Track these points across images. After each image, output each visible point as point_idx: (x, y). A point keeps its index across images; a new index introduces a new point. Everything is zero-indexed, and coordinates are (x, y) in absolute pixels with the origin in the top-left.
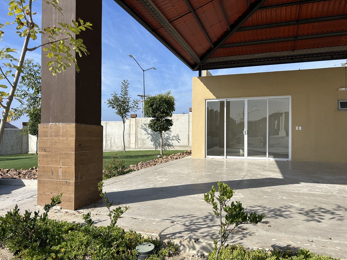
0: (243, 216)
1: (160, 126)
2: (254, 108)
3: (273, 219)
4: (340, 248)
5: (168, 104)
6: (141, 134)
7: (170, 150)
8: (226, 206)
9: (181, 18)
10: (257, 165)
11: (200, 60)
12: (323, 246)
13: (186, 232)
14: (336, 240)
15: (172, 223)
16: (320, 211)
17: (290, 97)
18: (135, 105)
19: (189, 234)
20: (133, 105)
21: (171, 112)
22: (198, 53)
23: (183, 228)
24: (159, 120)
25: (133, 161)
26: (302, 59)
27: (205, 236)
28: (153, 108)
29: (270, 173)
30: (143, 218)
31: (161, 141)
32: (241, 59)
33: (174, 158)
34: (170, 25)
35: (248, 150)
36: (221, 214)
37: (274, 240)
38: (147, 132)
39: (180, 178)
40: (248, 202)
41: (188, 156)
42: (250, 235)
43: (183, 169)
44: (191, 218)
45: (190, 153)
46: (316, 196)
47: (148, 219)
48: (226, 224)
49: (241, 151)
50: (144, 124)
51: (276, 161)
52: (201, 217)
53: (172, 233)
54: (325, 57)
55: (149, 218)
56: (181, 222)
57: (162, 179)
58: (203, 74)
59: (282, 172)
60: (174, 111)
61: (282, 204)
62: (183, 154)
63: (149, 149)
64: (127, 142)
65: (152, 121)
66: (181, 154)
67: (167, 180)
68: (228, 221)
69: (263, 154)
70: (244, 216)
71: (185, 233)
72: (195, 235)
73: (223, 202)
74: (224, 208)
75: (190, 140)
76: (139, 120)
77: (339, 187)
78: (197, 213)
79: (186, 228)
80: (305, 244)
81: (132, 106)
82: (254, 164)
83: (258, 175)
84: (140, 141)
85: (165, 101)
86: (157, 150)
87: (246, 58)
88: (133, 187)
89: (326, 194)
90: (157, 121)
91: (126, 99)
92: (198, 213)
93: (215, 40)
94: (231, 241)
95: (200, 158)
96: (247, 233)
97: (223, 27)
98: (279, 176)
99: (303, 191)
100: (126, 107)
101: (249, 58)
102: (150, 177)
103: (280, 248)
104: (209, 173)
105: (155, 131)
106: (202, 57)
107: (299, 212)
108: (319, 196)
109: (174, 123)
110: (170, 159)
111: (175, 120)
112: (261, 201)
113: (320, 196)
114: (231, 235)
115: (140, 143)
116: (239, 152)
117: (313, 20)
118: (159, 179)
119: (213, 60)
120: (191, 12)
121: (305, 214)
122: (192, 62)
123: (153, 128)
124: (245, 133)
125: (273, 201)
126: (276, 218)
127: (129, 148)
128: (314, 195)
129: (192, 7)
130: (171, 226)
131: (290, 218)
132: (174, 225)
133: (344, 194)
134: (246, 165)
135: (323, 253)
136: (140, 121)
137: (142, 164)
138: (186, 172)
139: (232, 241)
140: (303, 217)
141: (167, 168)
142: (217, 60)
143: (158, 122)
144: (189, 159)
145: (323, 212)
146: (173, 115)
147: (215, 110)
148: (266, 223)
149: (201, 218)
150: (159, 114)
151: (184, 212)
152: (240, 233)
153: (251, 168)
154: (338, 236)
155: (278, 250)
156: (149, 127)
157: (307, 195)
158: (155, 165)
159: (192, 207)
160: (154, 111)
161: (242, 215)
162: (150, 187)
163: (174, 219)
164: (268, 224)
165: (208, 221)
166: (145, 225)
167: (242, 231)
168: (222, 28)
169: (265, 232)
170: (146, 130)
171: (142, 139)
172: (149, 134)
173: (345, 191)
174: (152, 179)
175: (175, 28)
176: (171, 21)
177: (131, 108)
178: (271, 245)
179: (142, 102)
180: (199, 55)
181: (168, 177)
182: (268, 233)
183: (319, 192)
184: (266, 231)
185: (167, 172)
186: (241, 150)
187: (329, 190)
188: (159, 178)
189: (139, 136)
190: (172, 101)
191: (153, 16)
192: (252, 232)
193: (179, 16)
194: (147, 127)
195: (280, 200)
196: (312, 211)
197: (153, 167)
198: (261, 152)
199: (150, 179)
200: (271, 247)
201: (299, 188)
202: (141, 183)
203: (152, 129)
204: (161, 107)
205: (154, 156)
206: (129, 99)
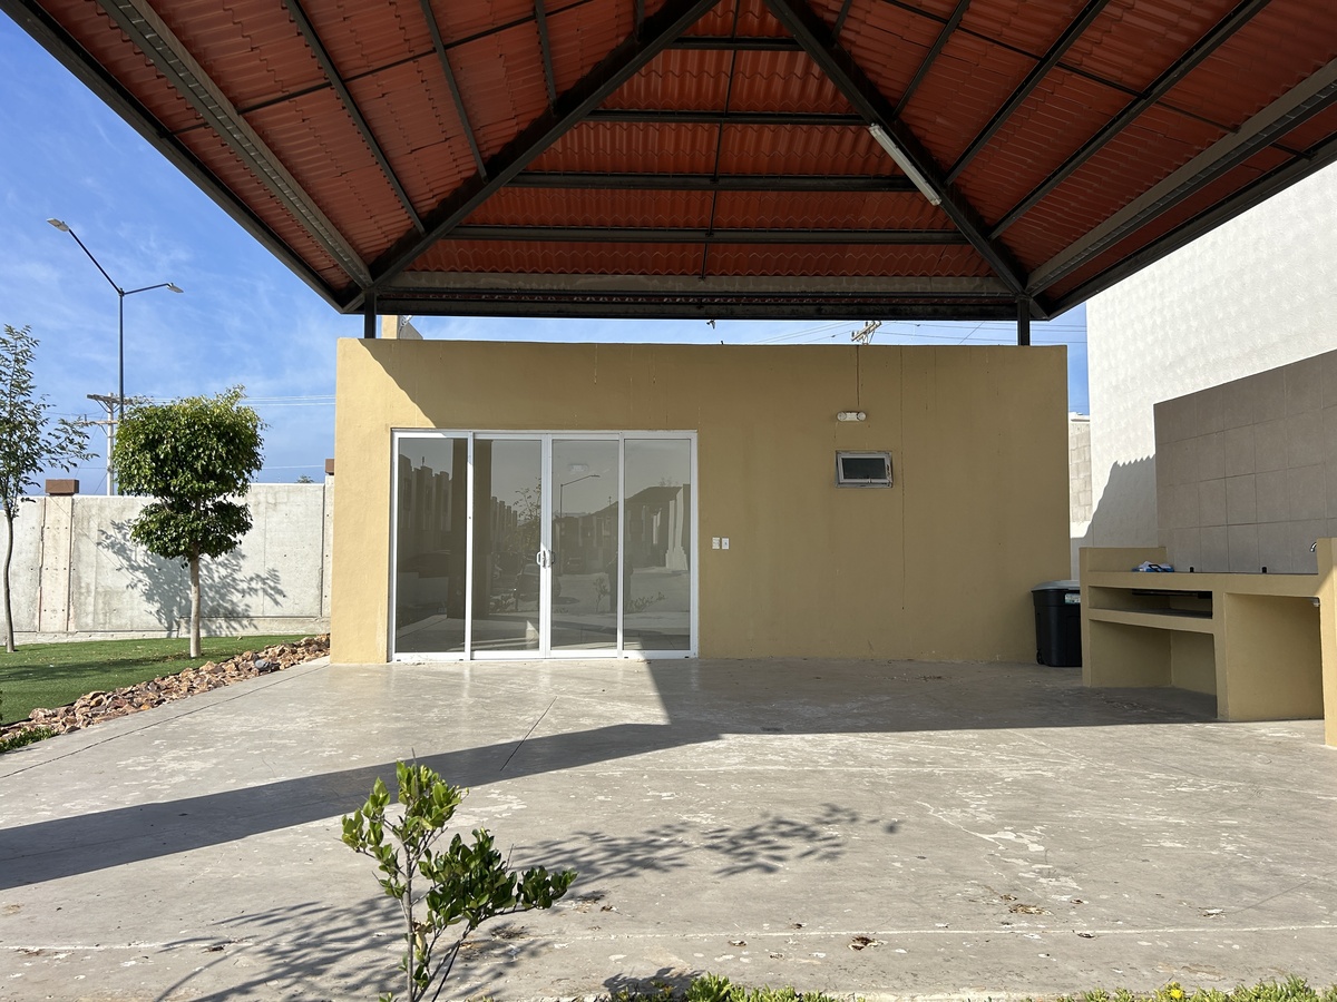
0: (496, 885)
1: (192, 531)
2: (577, 468)
3: (620, 879)
4: (824, 955)
5: (231, 441)
6: (99, 567)
7: (235, 634)
8: (428, 854)
9: (286, 103)
10: (583, 678)
11: (368, 276)
12: (774, 954)
13: (274, 983)
14: (814, 928)
15: (215, 950)
16: (776, 831)
17: (693, 435)
18: (71, 442)
19: (289, 989)
20: (58, 438)
21: (241, 475)
22: (361, 247)
23: (263, 965)
24: (187, 509)
25: (48, 693)
26: (730, 307)
27: (356, 987)
28: (158, 455)
29: (626, 705)
30: (79, 948)
31: (193, 596)
32: (528, 287)
33: (250, 670)
34: (241, 121)
35: (552, 625)
36: (409, 892)
37: (618, 960)
38: (129, 559)
39: (269, 752)
40: (539, 825)
41: (317, 656)
42: (533, 954)
43: (289, 715)
44: (303, 917)
45: (321, 646)
46: (767, 778)
47: (101, 948)
48: (430, 926)
49: (530, 627)
50: (113, 523)
51: (649, 662)
52: (344, 907)
53: (212, 993)
54: (800, 308)
55: (104, 943)
56: (256, 940)
57: (184, 765)
58: (385, 330)
59: (667, 701)
60: (259, 469)
61: (655, 819)
62: (294, 652)
63: (138, 636)
64: (24, 607)
65: (152, 513)
66: (283, 651)
67: (209, 765)
68: (438, 913)
69: (605, 636)
70: (502, 886)
71: (271, 988)
72: (312, 987)
73: (421, 839)
74: (421, 863)
75: (327, 591)
76: (90, 507)
77: (837, 743)
78: (330, 895)
79: (277, 966)
80: (719, 956)
81: (55, 442)
82: (571, 676)
83: (583, 716)
84: (91, 600)
85: (216, 426)
86: (174, 635)
87: (547, 286)
88: (36, 811)
89: (796, 769)
90: (178, 513)
91: (23, 410)
92: (336, 894)
93: (428, 204)
94: (457, 991)
95: (364, 665)
96: (522, 949)
97: (459, 162)
98: (656, 716)
99: (729, 765)
100: (25, 446)
101: (555, 288)
102: (130, 761)
103: (635, 984)
104: (398, 725)
105: (164, 552)
106: (379, 264)
107: (709, 842)
108: (776, 779)
109: (256, 519)
110: (235, 673)
111: (262, 508)
112: (584, 815)
113: (778, 778)
114: (462, 965)
115: (91, 609)
116: (523, 633)
117: (762, 181)
118: (175, 766)
119: (423, 281)
120: (329, 84)
121: (728, 846)
122: (336, 277)
123: (156, 544)
124: (542, 560)
125: (627, 811)
126: (631, 875)
127: (37, 631)
128: (761, 777)
129: (335, 67)
130: (206, 967)
131: (679, 868)
132: (226, 958)
133: (850, 766)
134: (545, 680)
135: (770, 982)
136: (94, 511)
137: (93, 703)
138: (302, 724)
139: (463, 988)
140: (719, 859)
141: (216, 713)
142: (438, 281)
143: (181, 516)
144: (317, 670)
145: (783, 835)
146: (253, 485)
147: (436, 472)
148: (595, 897)
149: (347, 911)
150: (187, 483)
151: (272, 898)
152: (496, 952)
153: (562, 693)
154: (821, 914)
155: (625, 994)
156: (138, 535)
157: (739, 777)
158: (159, 703)
159: (313, 871)
160: (162, 467)
161: (492, 883)
162: (123, 803)
163: (224, 932)
164: (602, 903)
165: (374, 920)
166: (82, 977)
167: (504, 941)
168: (455, 164)
169: (589, 932)
170: (121, 551)
171: (100, 590)
172: (140, 567)
173: (853, 756)
174: (140, 768)
175: (263, 136)
176: (246, 106)
177: (49, 452)
178: (603, 980)
179: (111, 424)
180: (365, 254)
181: (216, 755)
182: (600, 936)
183: (776, 763)
184: (591, 929)
185: (213, 733)
186: (529, 624)
187: (809, 753)
188: (174, 759)
189: (88, 577)
190: (247, 428)
191: (163, 76)
192: (543, 942)
193: (280, 95)
194: (128, 537)
195: (650, 804)
196: (752, 834)
197: (149, 713)
198: (598, 629)
199: (126, 766)
200: (603, 987)
201: (716, 756)
202: (83, 790)
203: (152, 545)
204: (199, 455)
205: (160, 665)
206: (36, 413)
